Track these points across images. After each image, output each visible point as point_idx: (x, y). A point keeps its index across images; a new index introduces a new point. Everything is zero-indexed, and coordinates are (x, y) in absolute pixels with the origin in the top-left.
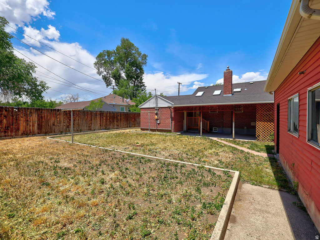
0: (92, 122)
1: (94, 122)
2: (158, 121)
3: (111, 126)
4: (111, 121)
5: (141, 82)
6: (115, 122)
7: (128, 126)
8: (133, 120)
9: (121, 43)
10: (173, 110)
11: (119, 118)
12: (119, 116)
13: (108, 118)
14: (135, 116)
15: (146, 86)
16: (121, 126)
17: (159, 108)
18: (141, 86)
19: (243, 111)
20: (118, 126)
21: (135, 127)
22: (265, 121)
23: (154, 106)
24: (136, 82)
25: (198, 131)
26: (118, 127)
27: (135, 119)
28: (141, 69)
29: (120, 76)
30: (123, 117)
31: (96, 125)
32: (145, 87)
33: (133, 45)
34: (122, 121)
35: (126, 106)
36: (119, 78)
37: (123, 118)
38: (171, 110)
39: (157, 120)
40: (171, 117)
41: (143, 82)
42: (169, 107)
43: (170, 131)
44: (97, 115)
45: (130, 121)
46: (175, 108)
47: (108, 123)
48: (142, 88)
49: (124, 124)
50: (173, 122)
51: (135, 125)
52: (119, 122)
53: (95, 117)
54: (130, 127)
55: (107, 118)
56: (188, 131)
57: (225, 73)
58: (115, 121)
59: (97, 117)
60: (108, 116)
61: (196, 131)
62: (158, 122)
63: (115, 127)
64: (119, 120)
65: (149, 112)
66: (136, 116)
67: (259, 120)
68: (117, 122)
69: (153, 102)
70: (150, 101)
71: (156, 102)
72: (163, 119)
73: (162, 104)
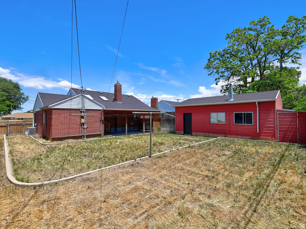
10: (103, 113)
17: (86, 110)
23: (79, 107)
38: (101, 113)
39: (83, 124)
40: (102, 121)
50: (103, 125)
69: (77, 103)
70: (72, 101)
71: (82, 102)
72: (90, 122)
73: (90, 105)
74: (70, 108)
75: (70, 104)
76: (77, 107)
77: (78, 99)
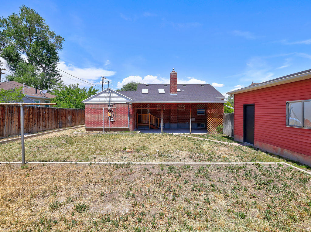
0: (4, 123)
1: (9, 124)
2: (112, 119)
3: (35, 128)
4: (35, 121)
5: (53, 71)
6: (41, 122)
7: (58, 126)
8: (64, 118)
9: (20, 11)
10: (131, 107)
11: (46, 116)
12: (47, 113)
13: (31, 116)
14: (65, 113)
15: (61, 76)
16: (49, 127)
17: (113, 104)
18: (55, 75)
19: (185, 109)
20: (45, 127)
21: (66, 127)
22: (213, 117)
23: (106, 101)
24: (46, 69)
25: (148, 128)
26: (45, 129)
27: (66, 117)
28: (55, 54)
29: (18, 56)
30: (51, 114)
31: (11, 127)
32: (59, 76)
33: (42, 20)
34: (50, 120)
35: (42, 99)
36: (17, 60)
37: (51, 116)
38: (129, 107)
39: (110, 117)
40: (129, 115)
41: (56, 71)
42: (128, 104)
43: (127, 130)
44: (14, 111)
45: (59, 120)
46: (133, 105)
47: (31, 124)
48: (56, 77)
49: (54, 123)
50: (131, 119)
51: (66, 124)
52: (46, 122)
53: (10, 115)
54: (60, 127)
55: (29, 116)
56: (138, 128)
57: (171, 74)
58: (41, 120)
59: (14, 115)
60: (31, 113)
61: (146, 128)
62: (112, 121)
63: (41, 128)
64: (47, 119)
65: (104, 108)
66: (67, 113)
67: (209, 117)
68: (43, 121)
69: (105, 97)
70: (100, 96)
71: (109, 96)
72: (118, 116)
73: (117, 99)
74: (99, 102)
75: (99, 98)
76: (104, 101)
77: (105, 93)
